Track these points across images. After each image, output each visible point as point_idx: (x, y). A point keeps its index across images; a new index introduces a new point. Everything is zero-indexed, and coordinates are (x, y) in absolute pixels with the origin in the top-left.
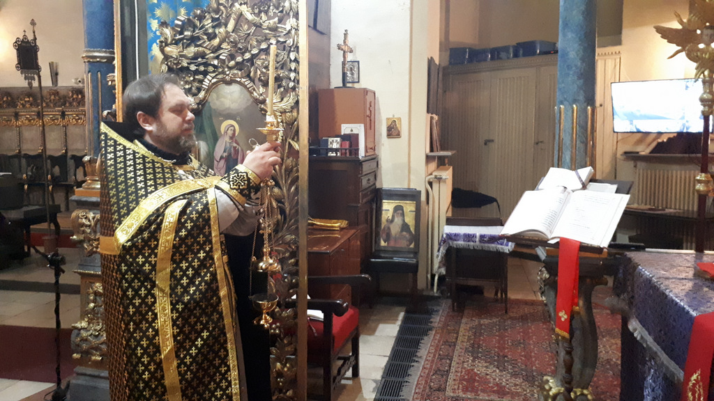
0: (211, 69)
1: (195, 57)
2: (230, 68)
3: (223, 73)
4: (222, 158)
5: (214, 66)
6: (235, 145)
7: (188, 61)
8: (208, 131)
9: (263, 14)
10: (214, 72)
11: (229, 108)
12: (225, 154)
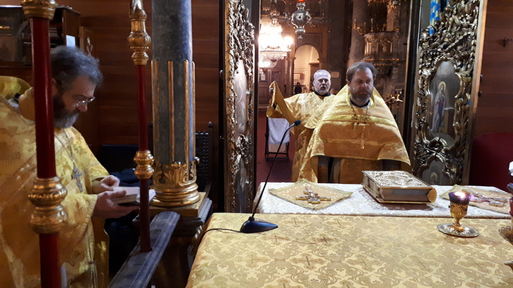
0: (438, 53)
1: (433, 48)
2: (446, 52)
3: (442, 55)
4: (437, 103)
5: (440, 52)
6: (443, 96)
7: (431, 50)
8: (434, 87)
9: (464, 19)
10: (439, 55)
11: (443, 75)
12: (439, 101)
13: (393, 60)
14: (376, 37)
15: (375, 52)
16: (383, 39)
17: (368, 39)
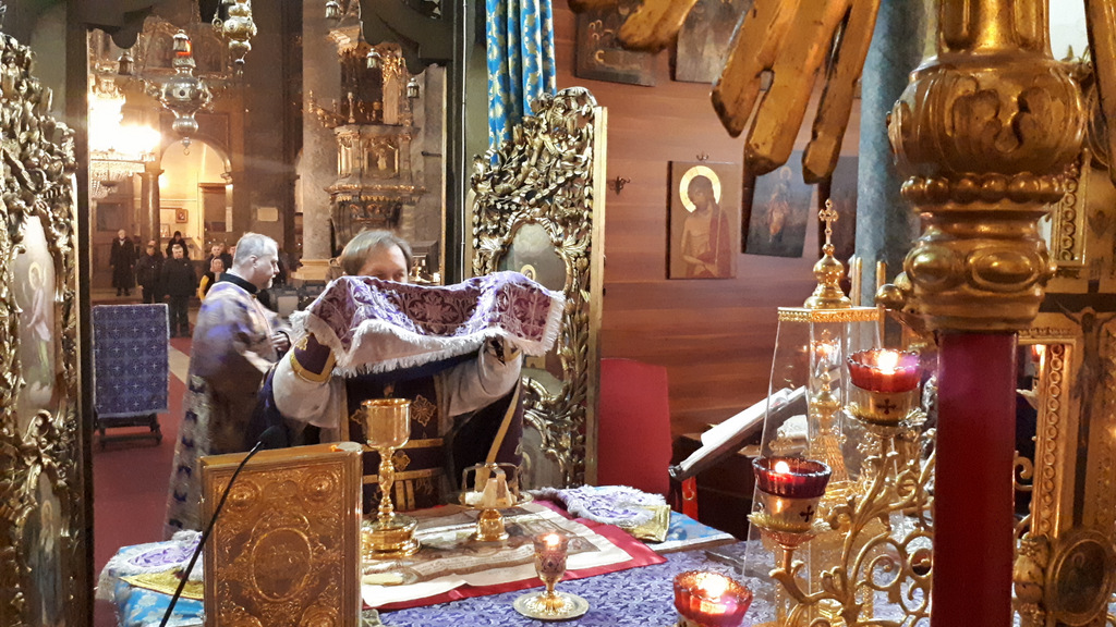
0: (513, 207)
1: (503, 195)
3: (524, 211)
5: (518, 205)
7: (496, 199)
9: (564, 143)
10: (517, 210)
11: (527, 252)
13: (402, 190)
14: (361, 136)
15: (362, 169)
16: (377, 142)
17: (343, 139)
